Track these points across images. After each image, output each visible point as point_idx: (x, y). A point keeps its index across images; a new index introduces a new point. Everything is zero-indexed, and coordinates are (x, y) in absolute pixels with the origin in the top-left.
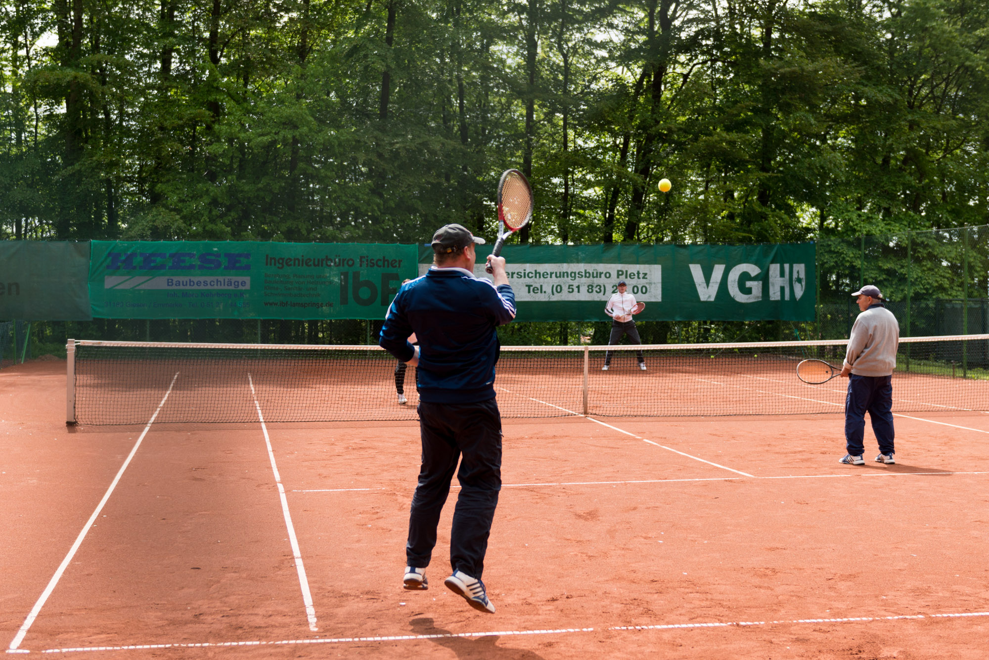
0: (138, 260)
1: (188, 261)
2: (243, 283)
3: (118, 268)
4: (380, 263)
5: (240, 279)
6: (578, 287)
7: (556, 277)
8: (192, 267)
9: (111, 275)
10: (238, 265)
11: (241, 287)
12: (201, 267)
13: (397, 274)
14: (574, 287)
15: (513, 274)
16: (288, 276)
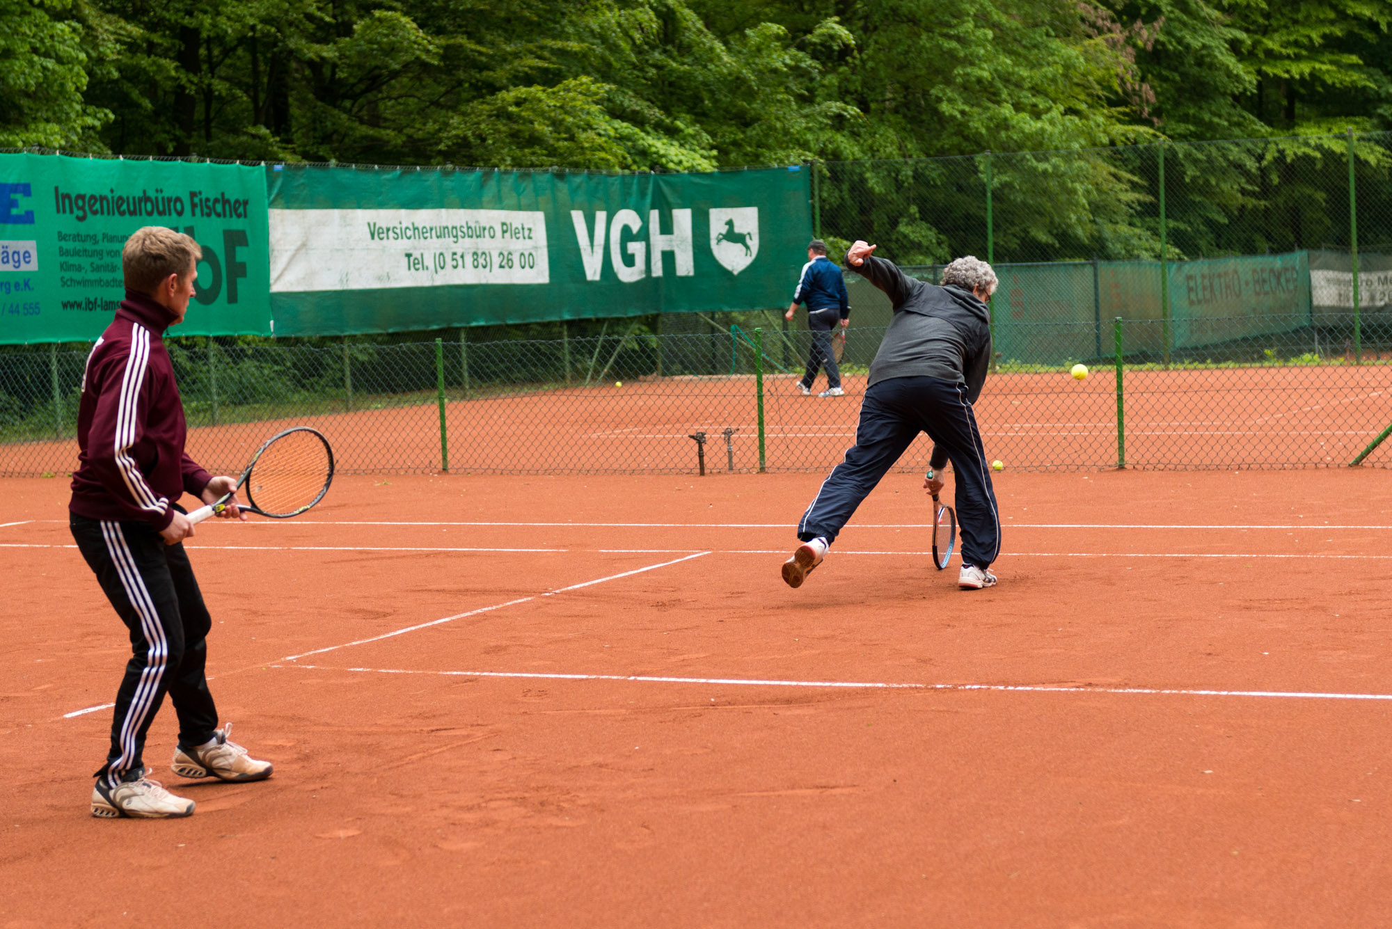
2: (27, 256)
4: (219, 207)
5: (21, 246)
6: (462, 256)
7: (437, 236)
10: (14, 212)
11: (23, 267)
13: (243, 232)
14: (458, 257)
15: (388, 230)
16: (93, 238)
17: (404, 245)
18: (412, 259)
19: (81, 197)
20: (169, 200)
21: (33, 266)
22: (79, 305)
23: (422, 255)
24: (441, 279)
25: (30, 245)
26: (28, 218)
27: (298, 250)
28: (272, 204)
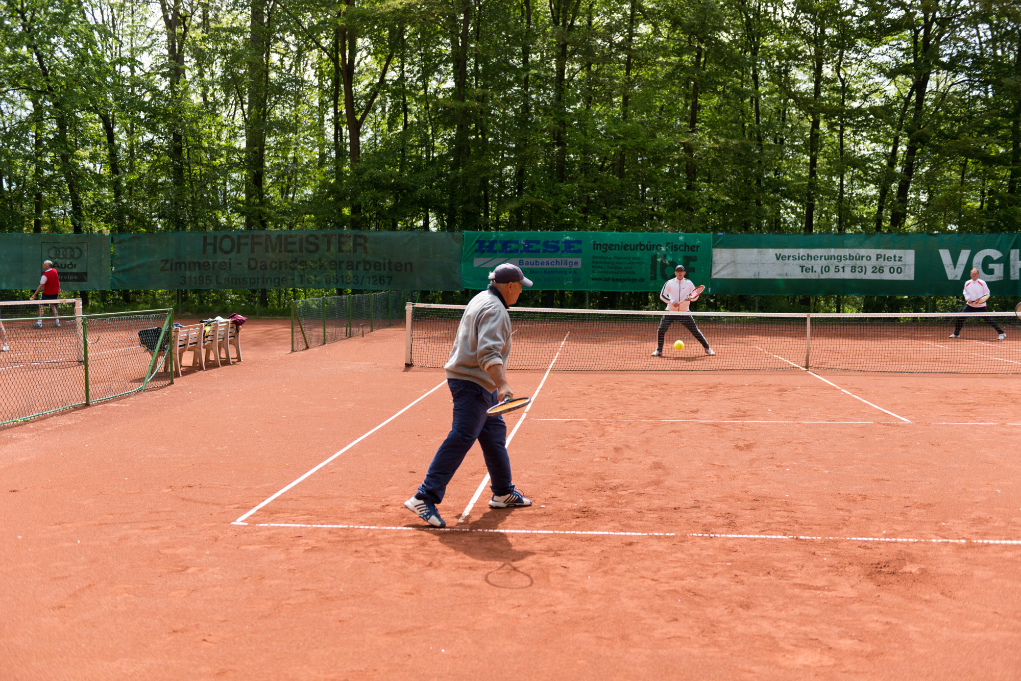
0: (498, 246)
1: (535, 247)
2: (576, 263)
3: (483, 252)
4: (682, 248)
5: (574, 260)
6: (843, 268)
7: (825, 259)
8: (538, 251)
9: (478, 257)
10: (572, 249)
11: (574, 267)
12: (544, 251)
13: (695, 257)
14: (840, 268)
15: (789, 257)
16: (610, 258)
17: (801, 262)
18: (804, 269)
19: (606, 245)
20: (654, 245)
21: (579, 266)
22: (600, 279)
23: (812, 267)
24: (825, 276)
25: (579, 260)
26: (579, 251)
27: (728, 264)
28: (713, 247)
